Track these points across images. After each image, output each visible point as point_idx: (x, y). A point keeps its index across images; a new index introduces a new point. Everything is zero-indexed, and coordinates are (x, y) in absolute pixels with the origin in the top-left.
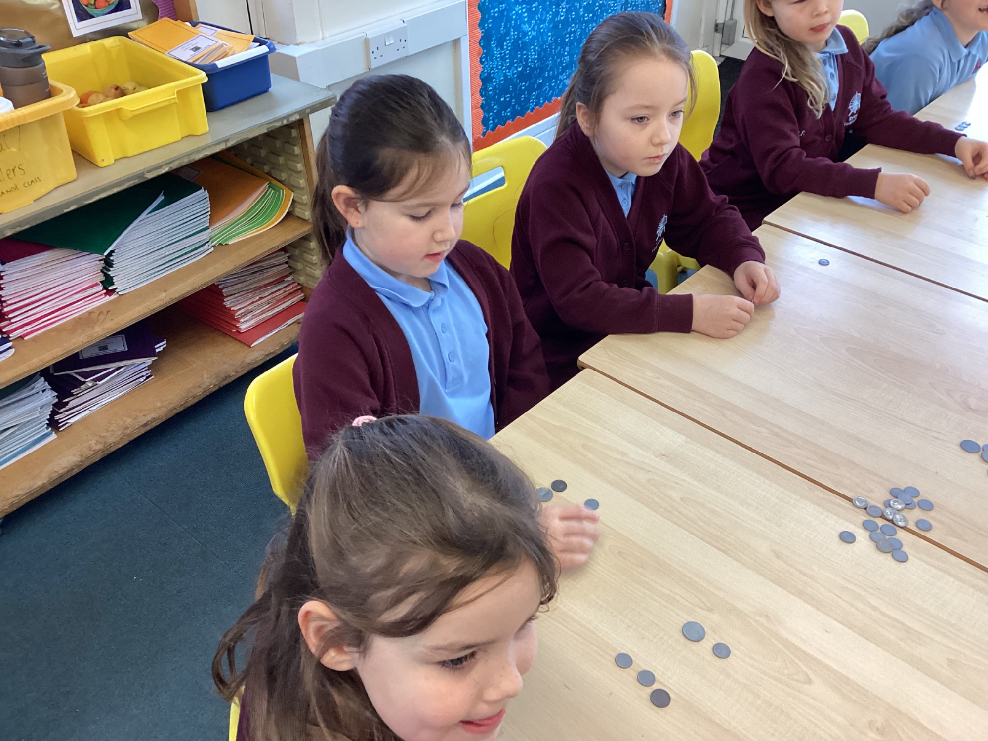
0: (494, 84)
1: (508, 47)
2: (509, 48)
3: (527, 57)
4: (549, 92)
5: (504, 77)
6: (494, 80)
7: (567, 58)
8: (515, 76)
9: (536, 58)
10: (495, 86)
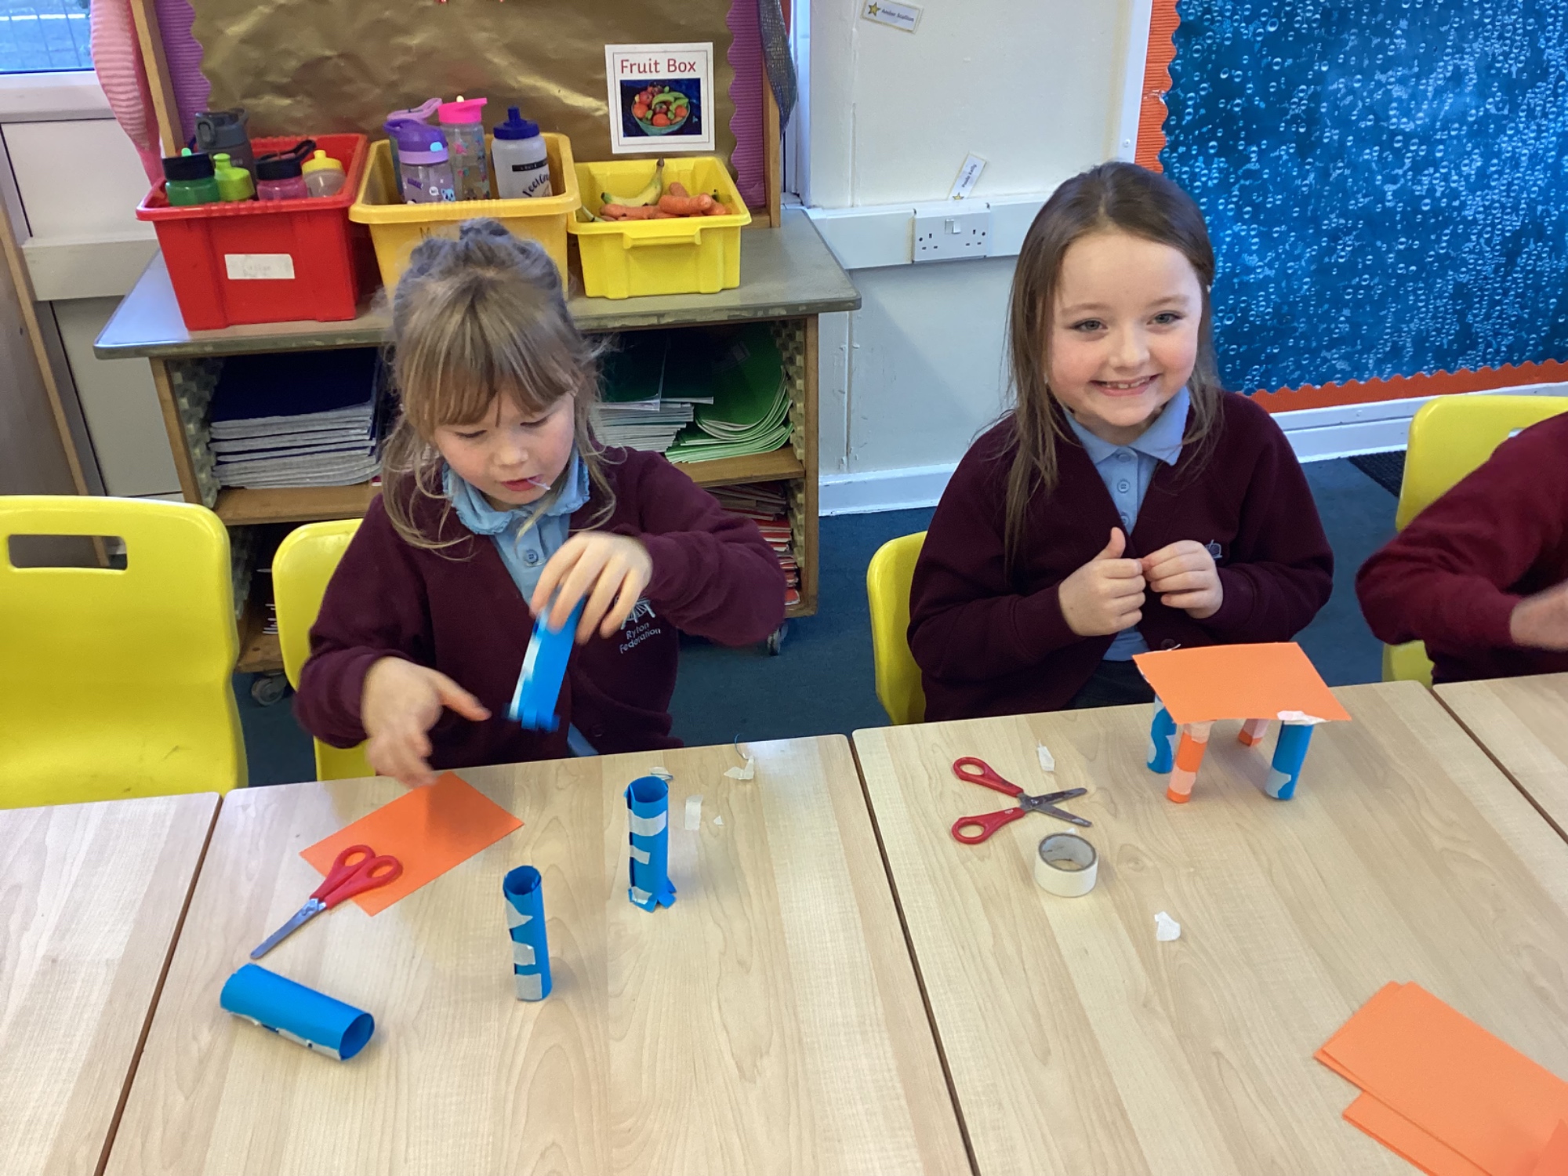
4: (1293, 372)
7: (1346, 327)
9: (1268, 313)
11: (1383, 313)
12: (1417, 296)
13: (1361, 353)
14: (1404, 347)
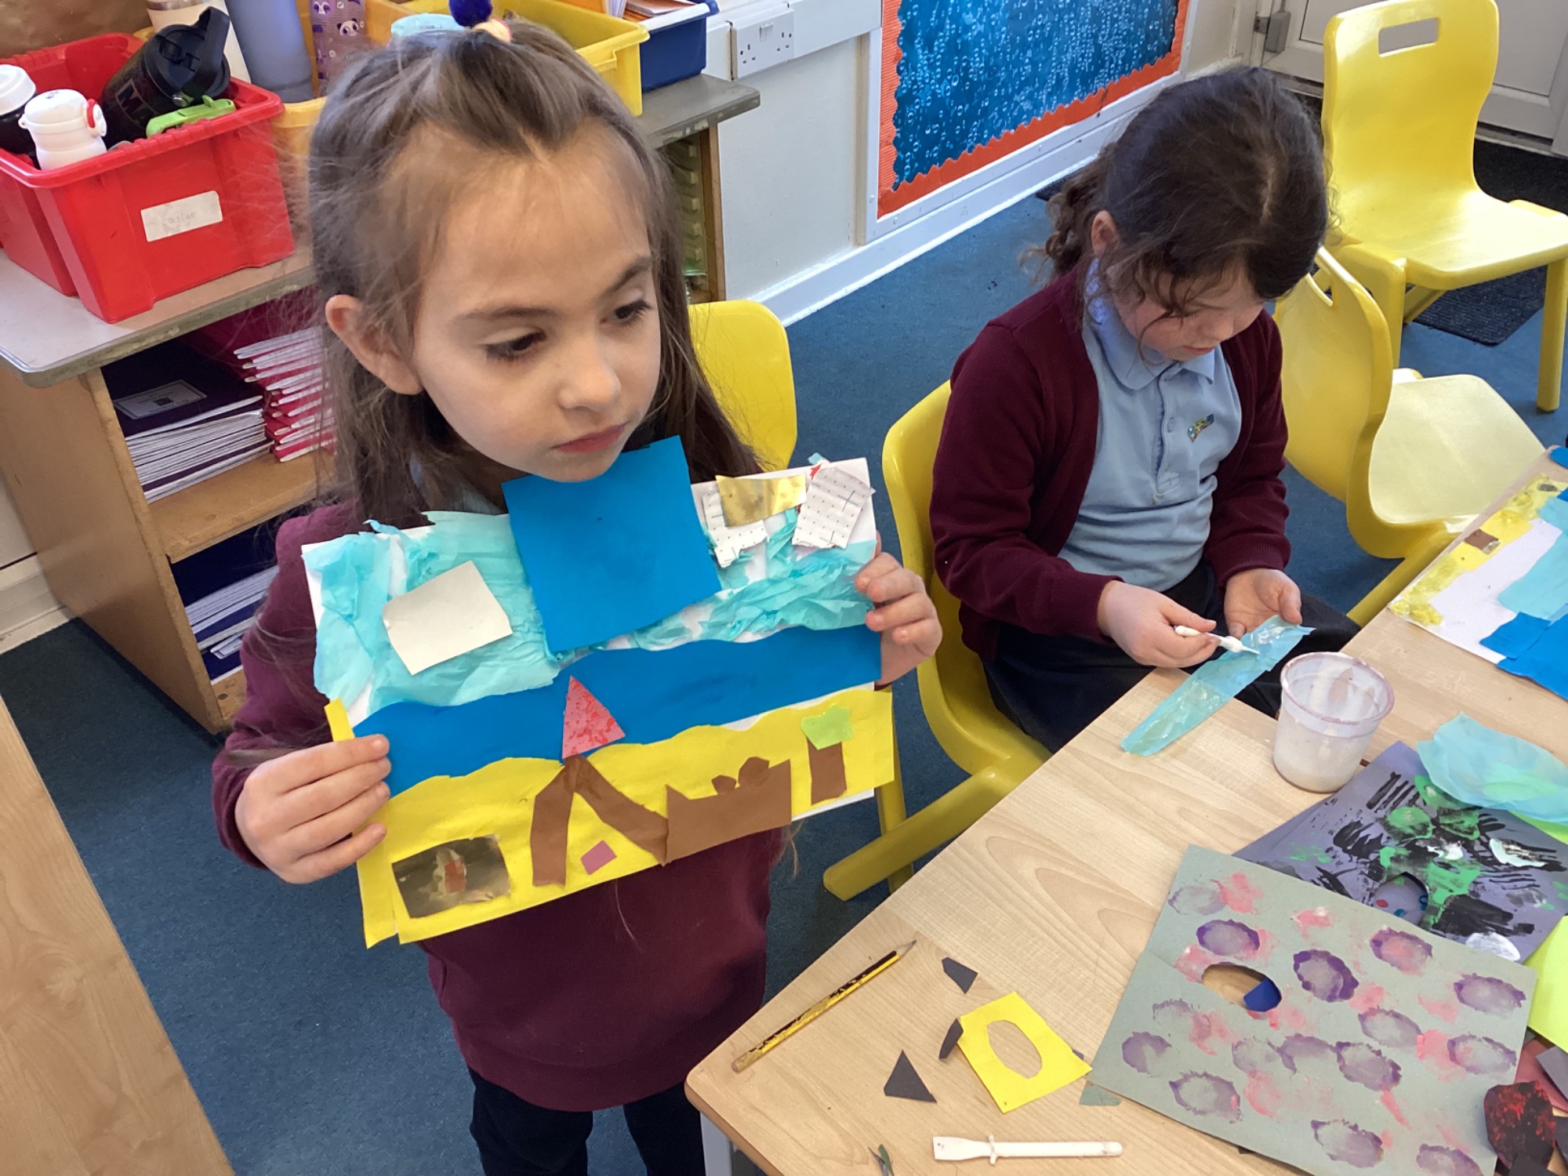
0: (917, 107)
1: (939, 48)
2: (942, 51)
3: (968, 63)
4: (997, 122)
5: (932, 95)
6: (917, 100)
7: (1028, 68)
8: (948, 94)
9: (982, 68)
10: (918, 110)
11: (1050, 49)
12: (1070, 26)
13: (1038, 90)
14: (1064, 77)
